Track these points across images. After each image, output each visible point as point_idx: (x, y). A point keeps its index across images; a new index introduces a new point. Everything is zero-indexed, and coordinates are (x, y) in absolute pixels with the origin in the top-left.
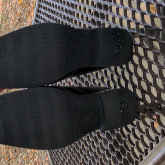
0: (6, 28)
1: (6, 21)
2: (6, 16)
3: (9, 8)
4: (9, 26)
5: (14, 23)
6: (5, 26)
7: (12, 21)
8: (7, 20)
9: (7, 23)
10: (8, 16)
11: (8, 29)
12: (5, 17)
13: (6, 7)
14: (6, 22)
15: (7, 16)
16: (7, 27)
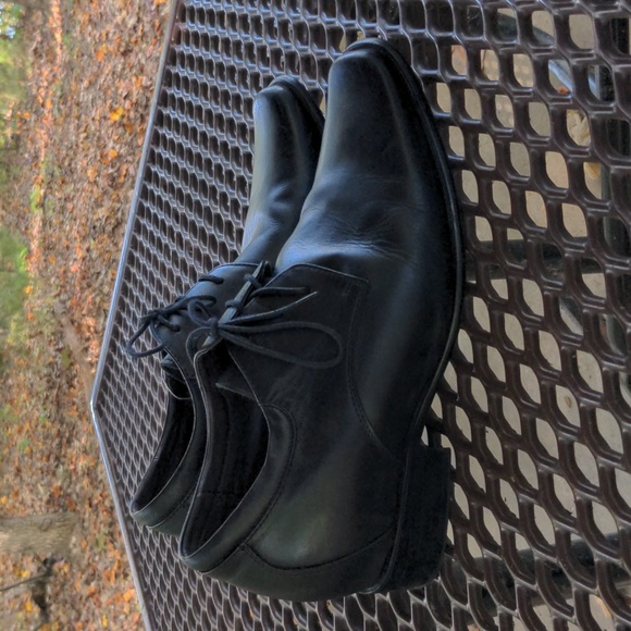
0: (63, 210)
1: (63, 182)
2: (66, 163)
3: (77, 136)
4: (75, 202)
5: (92, 192)
6: (60, 199)
7: (85, 184)
8: (67, 179)
9: (69, 189)
10: (73, 165)
11: (72, 212)
12: (60, 167)
13: (66, 133)
14: (64, 187)
15: (70, 165)
16: (70, 206)
